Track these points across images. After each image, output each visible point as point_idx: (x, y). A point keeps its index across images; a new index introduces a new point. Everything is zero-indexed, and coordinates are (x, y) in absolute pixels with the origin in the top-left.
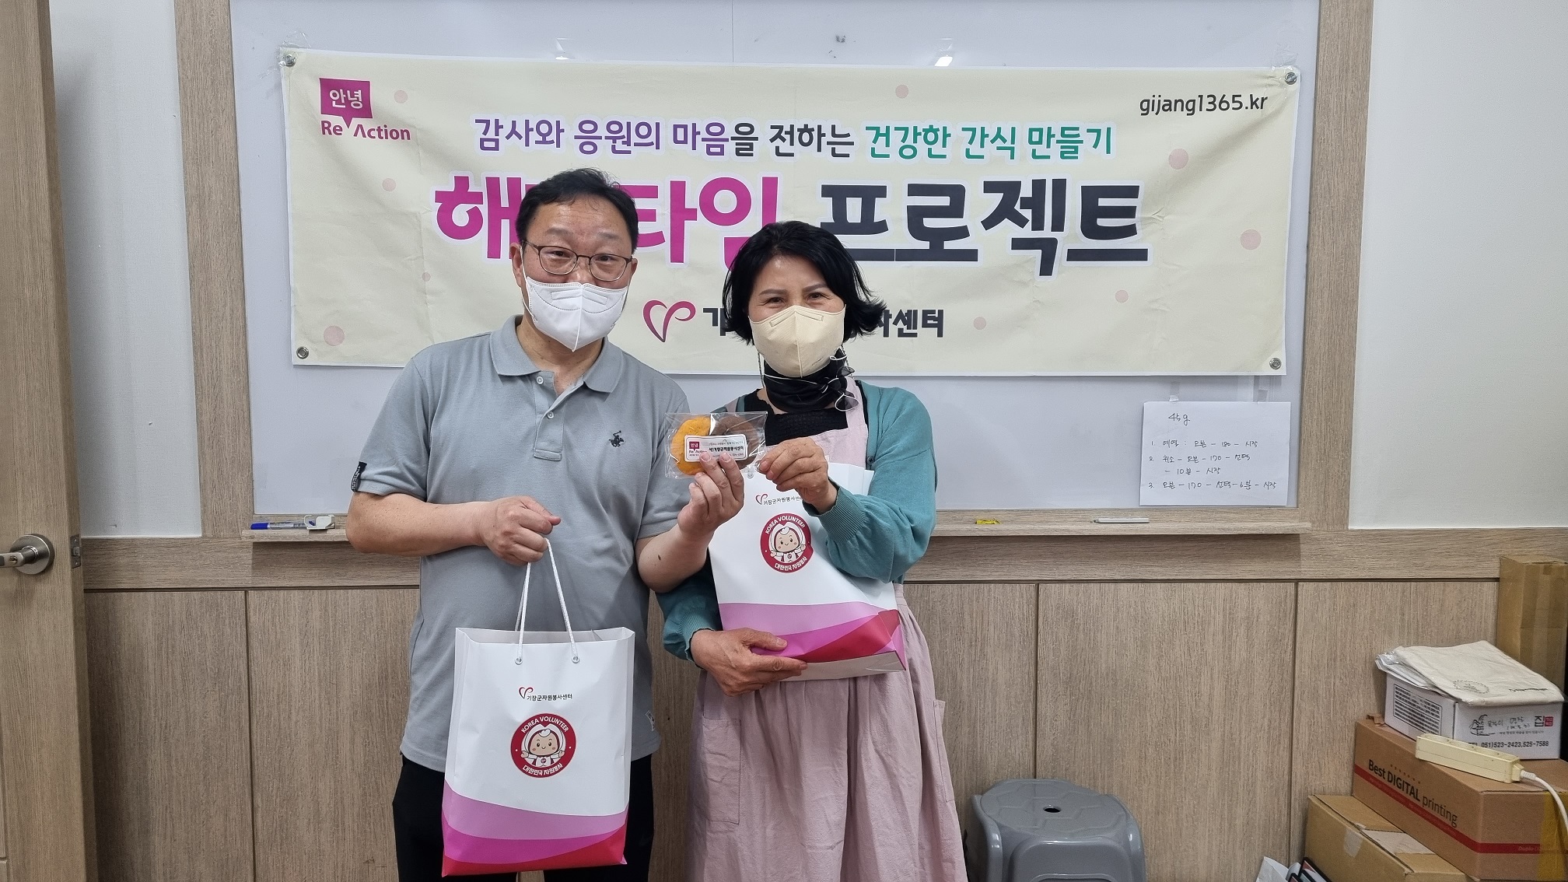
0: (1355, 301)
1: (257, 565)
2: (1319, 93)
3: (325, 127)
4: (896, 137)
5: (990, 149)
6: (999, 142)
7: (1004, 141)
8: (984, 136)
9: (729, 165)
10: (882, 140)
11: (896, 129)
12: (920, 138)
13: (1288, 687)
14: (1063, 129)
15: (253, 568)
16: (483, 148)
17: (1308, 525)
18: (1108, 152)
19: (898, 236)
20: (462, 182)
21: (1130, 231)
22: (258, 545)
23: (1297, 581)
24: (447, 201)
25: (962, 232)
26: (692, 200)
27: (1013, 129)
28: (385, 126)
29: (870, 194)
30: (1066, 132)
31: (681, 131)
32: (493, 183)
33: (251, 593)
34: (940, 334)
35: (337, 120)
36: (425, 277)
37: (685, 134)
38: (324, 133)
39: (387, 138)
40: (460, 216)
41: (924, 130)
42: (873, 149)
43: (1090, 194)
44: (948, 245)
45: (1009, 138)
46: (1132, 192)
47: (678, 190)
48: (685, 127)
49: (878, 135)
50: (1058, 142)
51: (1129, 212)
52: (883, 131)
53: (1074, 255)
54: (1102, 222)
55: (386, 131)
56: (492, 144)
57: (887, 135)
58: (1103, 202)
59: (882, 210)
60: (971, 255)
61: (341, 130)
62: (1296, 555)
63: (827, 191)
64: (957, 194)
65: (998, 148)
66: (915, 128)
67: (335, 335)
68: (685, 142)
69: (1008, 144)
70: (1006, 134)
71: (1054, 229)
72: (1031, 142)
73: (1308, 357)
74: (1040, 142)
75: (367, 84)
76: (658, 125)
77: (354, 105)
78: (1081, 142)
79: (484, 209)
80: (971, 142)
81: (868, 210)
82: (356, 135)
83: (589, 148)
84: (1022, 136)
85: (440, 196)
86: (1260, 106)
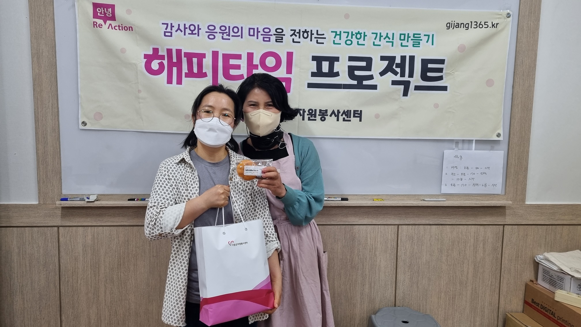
0: (531, 110)
1: (63, 216)
2: (520, 22)
3: (95, 24)
4: (344, 36)
5: (383, 42)
6: (387, 39)
7: (389, 39)
8: (381, 36)
9: (273, 46)
10: (338, 37)
11: (344, 32)
12: (354, 37)
13: (499, 269)
14: (414, 34)
15: (61, 218)
16: (165, 35)
17: (511, 202)
18: (433, 44)
19: (344, 78)
20: (156, 50)
21: (440, 78)
22: (63, 208)
23: (504, 225)
24: (149, 58)
25: (371, 77)
26: (256, 61)
27: (393, 34)
28: (122, 25)
29: (333, 60)
30: (415, 36)
31: (252, 31)
32: (169, 51)
33: (60, 228)
34: (360, 120)
35: (100, 21)
36: (139, 91)
37: (253, 32)
38: (94, 27)
39: (122, 30)
40: (155, 65)
41: (356, 33)
42: (334, 41)
43: (425, 62)
44: (365, 83)
45: (391, 38)
46: (442, 62)
47: (250, 56)
48: (254, 29)
49: (336, 35)
50: (412, 40)
51: (440, 70)
52: (338, 33)
53: (417, 88)
54: (429, 74)
55: (122, 27)
56: (169, 34)
57: (340, 35)
58: (430, 66)
59: (337, 67)
60: (374, 87)
61: (102, 25)
62: (504, 214)
63: (314, 58)
64: (369, 60)
65: (387, 42)
66: (352, 32)
67: (99, 116)
68: (254, 35)
69: (391, 40)
70: (390, 36)
71: (409, 77)
72: (400, 40)
73: (511, 132)
74: (404, 40)
75: (114, 5)
76: (242, 28)
77: (108, 15)
78: (421, 40)
79: (165, 62)
80: (375, 39)
81: (331, 67)
82: (108, 28)
83: (212, 37)
84: (397, 37)
85: (146, 56)
86: (496, 27)
